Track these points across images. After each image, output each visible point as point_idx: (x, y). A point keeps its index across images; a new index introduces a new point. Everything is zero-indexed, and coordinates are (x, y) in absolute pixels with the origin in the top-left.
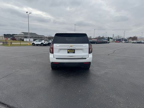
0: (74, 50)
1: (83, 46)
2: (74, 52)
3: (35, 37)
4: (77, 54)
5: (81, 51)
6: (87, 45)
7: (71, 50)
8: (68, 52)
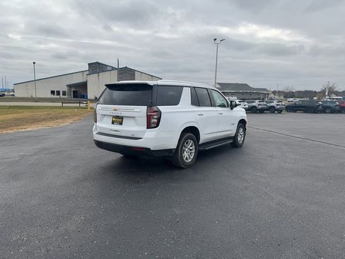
0: (122, 118)
1: (136, 110)
2: (121, 124)
3: (243, 93)
4: (128, 128)
5: (132, 121)
6: (144, 108)
7: (117, 117)
8: (113, 123)
